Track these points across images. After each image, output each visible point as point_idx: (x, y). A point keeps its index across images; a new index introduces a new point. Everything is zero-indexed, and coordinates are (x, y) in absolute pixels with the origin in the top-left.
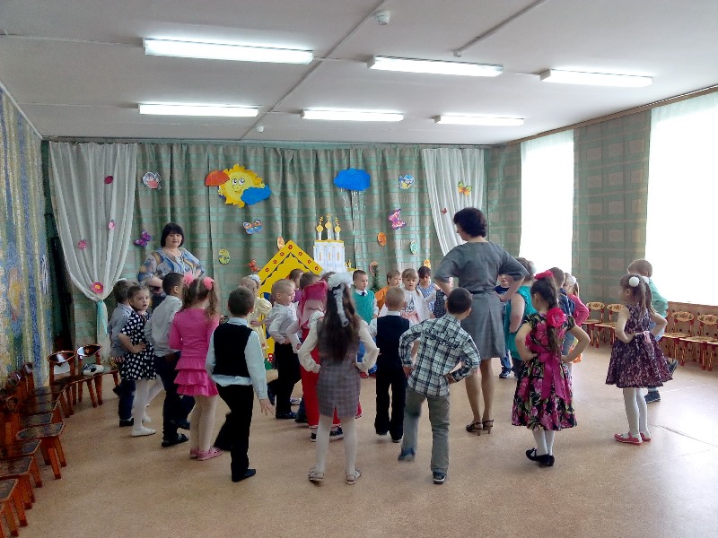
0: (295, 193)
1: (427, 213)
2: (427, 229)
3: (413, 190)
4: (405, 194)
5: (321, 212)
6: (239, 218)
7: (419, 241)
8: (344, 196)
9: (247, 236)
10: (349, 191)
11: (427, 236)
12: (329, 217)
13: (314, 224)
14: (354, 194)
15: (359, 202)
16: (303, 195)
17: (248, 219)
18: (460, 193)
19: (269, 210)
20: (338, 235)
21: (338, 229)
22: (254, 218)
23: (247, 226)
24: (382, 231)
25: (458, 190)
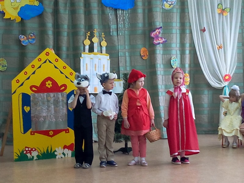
0: (65, 10)
1: (188, 31)
2: (187, 45)
3: (175, 10)
4: (167, 14)
5: (90, 28)
6: (16, 31)
7: (179, 56)
8: (110, 14)
9: (22, 47)
10: (116, 10)
11: (187, 52)
12: (96, 33)
13: (82, 38)
14: (120, 12)
15: (124, 20)
16: (73, 12)
17: (23, 32)
18: (219, 14)
19: (42, 25)
20: (104, 49)
21: (104, 44)
22: (29, 32)
23: (22, 38)
24: (145, 47)
25: (217, 11)
